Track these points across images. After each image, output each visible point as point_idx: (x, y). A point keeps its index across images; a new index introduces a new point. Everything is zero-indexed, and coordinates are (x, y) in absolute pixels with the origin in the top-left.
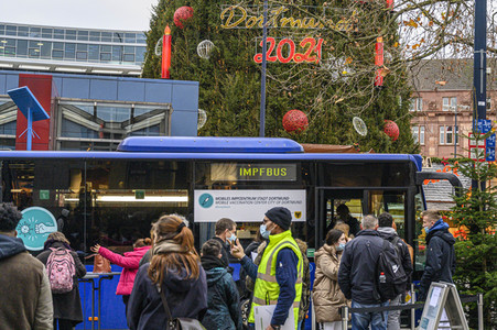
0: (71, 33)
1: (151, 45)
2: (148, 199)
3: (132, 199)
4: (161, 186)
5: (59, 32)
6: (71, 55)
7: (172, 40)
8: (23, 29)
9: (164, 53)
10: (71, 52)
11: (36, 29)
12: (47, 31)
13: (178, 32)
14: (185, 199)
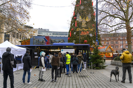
0: (62, 32)
1: (69, 33)
2: (55, 50)
3: (54, 50)
4: (57, 49)
5: (61, 32)
6: (62, 35)
7: (71, 32)
8: (57, 32)
9: (70, 34)
10: (62, 34)
11: (58, 32)
12: (60, 32)
13: (72, 31)
14: (60, 50)
